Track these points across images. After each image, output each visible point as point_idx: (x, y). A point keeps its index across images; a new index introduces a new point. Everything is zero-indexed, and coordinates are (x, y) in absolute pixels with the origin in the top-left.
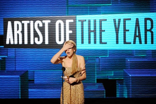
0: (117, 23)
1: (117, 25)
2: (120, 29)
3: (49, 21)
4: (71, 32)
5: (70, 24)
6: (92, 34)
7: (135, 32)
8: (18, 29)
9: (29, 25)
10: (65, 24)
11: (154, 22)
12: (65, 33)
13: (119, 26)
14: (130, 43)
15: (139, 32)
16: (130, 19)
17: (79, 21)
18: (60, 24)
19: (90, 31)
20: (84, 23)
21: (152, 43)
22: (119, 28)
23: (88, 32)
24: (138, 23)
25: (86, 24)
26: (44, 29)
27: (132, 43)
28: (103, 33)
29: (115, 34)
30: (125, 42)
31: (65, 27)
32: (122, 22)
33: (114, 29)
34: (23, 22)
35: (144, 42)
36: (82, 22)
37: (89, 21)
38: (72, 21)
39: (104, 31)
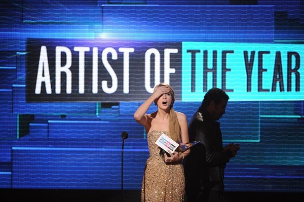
0: (249, 54)
1: (249, 59)
4: (173, 71)
5: (172, 55)
6: (210, 75)
8: (63, 63)
10: (162, 57)
12: (162, 72)
13: (252, 60)
14: (268, 90)
16: (268, 52)
17: (188, 51)
18: (153, 56)
19: (206, 70)
20: (197, 54)
23: (202, 71)
25: (199, 57)
26: (122, 64)
27: (270, 89)
28: (227, 73)
29: (246, 75)
30: (260, 89)
34: (76, 49)
35: (287, 89)
36: (193, 53)
38: (175, 51)
39: (229, 70)
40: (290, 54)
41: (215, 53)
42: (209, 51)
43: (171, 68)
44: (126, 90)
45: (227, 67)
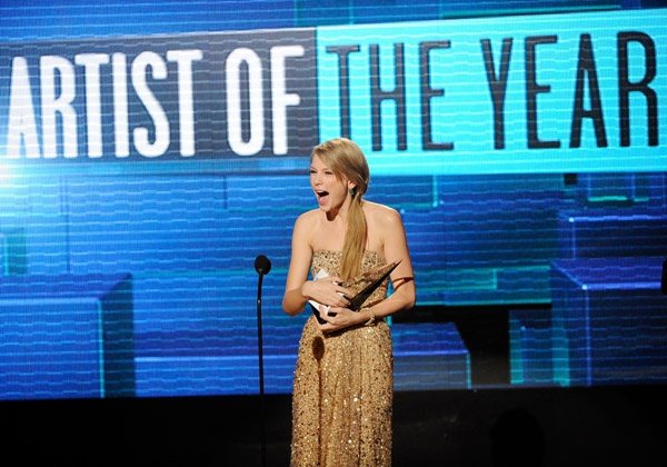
0: (497, 53)
2: (510, 82)
4: (294, 100)
5: (289, 61)
6: (389, 108)
7: (579, 95)
8: (58, 92)
9: (106, 71)
10: (267, 65)
11: (658, 47)
12: (268, 104)
13: (505, 67)
14: (556, 145)
15: (595, 94)
16: (552, 39)
17: (330, 50)
18: (244, 66)
19: (377, 96)
20: (352, 57)
21: (653, 140)
22: (504, 77)
23: (368, 97)
24: (591, 55)
25: (359, 65)
26: (176, 88)
27: (566, 141)
28: (435, 102)
29: (490, 103)
30: (534, 142)
31: (267, 75)
32: (518, 52)
33: (486, 83)
34: (80, 59)
35: (618, 139)
36: (344, 53)
37: (375, 51)
38: (298, 51)
39: (441, 92)
40: (624, 39)
41: (399, 50)
42: (382, 48)
43: (288, 92)
45: (434, 85)
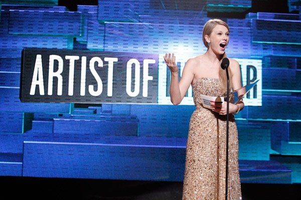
3: (116, 60)
4: (151, 78)
5: (150, 65)
8: (56, 69)
9: (78, 64)
18: (133, 66)
21: (255, 97)
34: (67, 57)
38: (153, 62)
40: (249, 67)
43: (149, 75)
44: (110, 93)
